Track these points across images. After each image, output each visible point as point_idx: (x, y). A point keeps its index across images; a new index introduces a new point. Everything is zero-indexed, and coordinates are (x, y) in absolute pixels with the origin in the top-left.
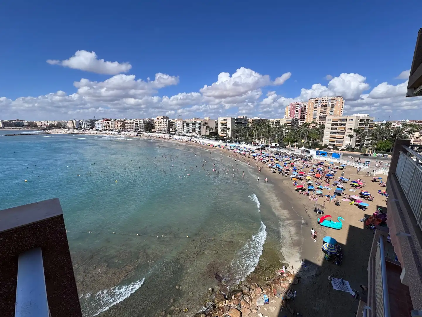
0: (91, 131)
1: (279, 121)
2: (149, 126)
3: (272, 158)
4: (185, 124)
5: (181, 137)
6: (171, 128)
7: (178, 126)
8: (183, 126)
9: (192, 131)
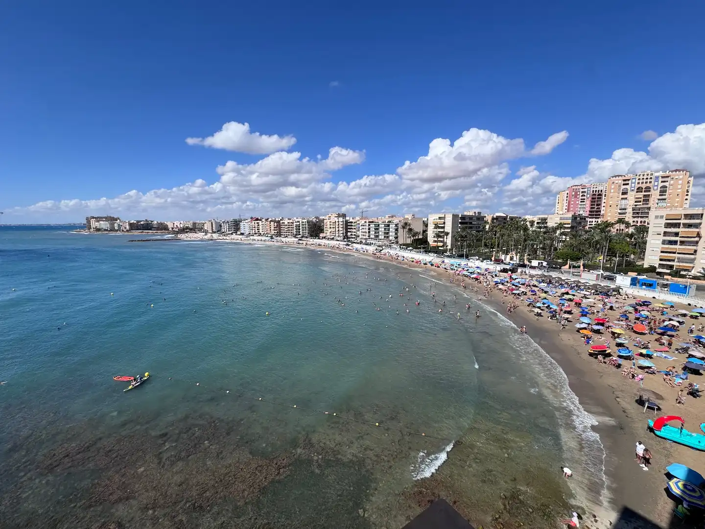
0: (234, 236)
1: (546, 219)
2: (316, 229)
3: (534, 288)
4: (372, 226)
5: (365, 247)
6: (350, 232)
7: (361, 228)
8: (369, 229)
9: (383, 237)
